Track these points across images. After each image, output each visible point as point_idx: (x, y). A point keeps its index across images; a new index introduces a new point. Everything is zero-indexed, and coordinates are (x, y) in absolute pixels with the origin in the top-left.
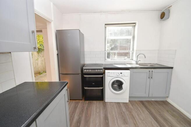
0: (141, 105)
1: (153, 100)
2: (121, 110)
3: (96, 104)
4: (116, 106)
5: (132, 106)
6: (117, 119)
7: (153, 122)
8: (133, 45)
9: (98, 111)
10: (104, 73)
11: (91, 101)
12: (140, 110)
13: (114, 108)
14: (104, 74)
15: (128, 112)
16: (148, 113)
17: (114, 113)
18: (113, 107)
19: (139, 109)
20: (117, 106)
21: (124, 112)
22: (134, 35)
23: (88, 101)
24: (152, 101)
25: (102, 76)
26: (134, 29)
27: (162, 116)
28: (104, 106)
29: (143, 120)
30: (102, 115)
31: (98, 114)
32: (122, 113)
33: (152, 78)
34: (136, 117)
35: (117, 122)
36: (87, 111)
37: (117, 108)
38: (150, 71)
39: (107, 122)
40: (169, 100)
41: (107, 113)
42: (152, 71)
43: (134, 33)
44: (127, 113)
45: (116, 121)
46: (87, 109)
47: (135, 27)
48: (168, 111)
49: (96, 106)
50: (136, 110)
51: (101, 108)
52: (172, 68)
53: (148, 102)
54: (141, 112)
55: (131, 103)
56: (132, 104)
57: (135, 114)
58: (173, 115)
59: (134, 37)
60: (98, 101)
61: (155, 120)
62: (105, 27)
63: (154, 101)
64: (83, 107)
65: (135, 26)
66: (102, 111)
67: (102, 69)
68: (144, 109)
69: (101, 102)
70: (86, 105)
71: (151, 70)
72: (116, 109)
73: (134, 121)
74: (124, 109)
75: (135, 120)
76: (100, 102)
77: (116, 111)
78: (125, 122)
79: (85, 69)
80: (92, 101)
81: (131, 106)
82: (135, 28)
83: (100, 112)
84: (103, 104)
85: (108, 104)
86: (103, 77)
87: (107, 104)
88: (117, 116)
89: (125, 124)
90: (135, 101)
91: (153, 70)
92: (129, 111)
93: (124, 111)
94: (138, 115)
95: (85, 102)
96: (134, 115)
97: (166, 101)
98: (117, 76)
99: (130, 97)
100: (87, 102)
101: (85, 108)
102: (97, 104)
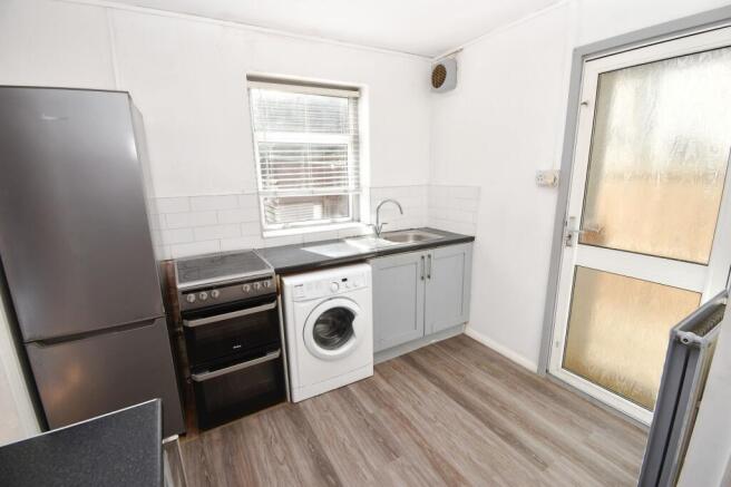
0: (411, 368)
1: (433, 341)
2: (360, 413)
3: (261, 424)
4: (342, 406)
5: (388, 382)
6: (360, 451)
7: (460, 415)
8: (358, 169)
9: (280, 456)
10: (280, 290)
11: (231, 424)
12: (416, 389)
13: (334, 415)
14: (280, 298)
15: (383, 411)
16: (436, 389)
17: (342, 435)
18: (330, 414)
19: (411, 384)
20: (343, 401)
21: (373, 417)
22: (357, 131)
23: (218, 429)
24: (432, 345)
25: (272, 306)
26: (356, 109)
27: (473, 386)
28: (296, 423)
29: (435, 417)
30: (304, 465)
31: (285, 468)
32: (368, 420)
33: (429, 277)
34: (412, 417)
35: (367, 464)
36: (235, 476)
37: (344, 410)
38: (423, 257)
39: (333, 482)
40: (471, 332)
41: (320, 446)
42: (429, 256)
43: (357, 125)
44: (382, 415)
45: (360, 463)
46: (228, 465)
47: (357, 103)
48: (478, 365)
49: (265, 436)
50: (404, 393)
51: (289, 435)
52: (472, 239)
53: (424, 351)
54: (419, 392)
55: (381, 374)
56: (385, 375)
57: (405, 408)
58: (495, 374)
59: (357, 141)
60: (264, 412)
61: (461, 404)
62: (249, 89)
63: (437, 343)
64: (205, 465)
65: (356, 98)
66: (295, 449)
67: (271, 277)
68: (424, 381)
69: (279, 411)
70: (218, 449)
71: (425, 253)
72: (344, 418)
73: (414, 434)
74: (369, 406)
75: (416, 430)
76: (272, 412)
77: (347, 422)
78: (390, 451)
79: (186, 292)
80: (234, 423)
81: (384, 385)
82: (360, 106)
83: (292, 457)
84: (288, 414)
85: (309, 407)
86: (277, 307)
87: (305, 408)
88: (358, 440)
89: (392, 459)
90: (388, 361)
91: (429, 251)
92: (386, 405)
93: (371, 412)
94: (415, 408)
95: (206, 439)
96: (404, 413)
97: (463, 335)
98: (330, 295)
99: (375, 354)
100: (216, 433)
101: (218, 465)
102: (265, 424)
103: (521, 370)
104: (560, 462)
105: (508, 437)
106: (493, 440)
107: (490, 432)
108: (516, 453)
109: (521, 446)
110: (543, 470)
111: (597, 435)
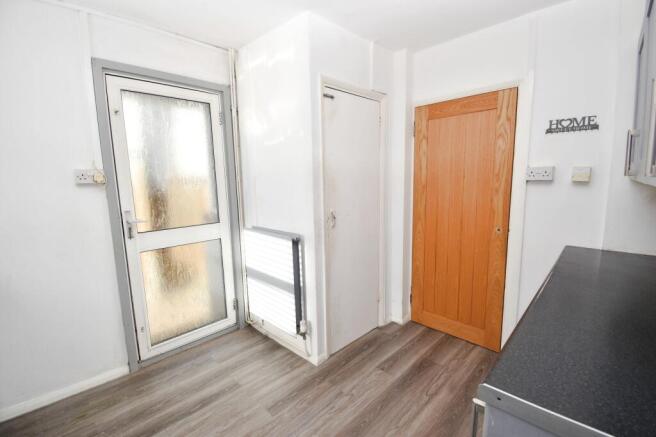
103: (117, 383)
104: (236, 376)
105: (204, 403)
106: (204, 414)
107: (195, 415)
108: (222, 400)
109: (217, 396)
110: (240, 386)
111: (214, 355)
